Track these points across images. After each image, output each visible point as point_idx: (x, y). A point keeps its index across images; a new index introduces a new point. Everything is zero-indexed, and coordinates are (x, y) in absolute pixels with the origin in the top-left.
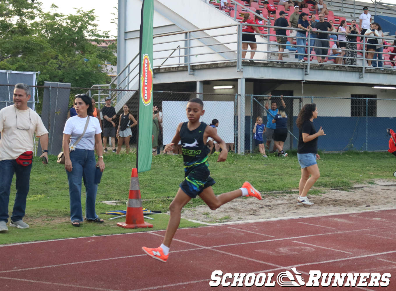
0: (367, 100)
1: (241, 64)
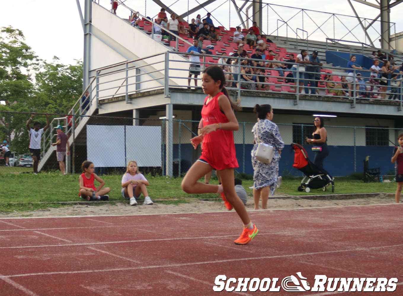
0: (302, 126)
1: (168, 90)
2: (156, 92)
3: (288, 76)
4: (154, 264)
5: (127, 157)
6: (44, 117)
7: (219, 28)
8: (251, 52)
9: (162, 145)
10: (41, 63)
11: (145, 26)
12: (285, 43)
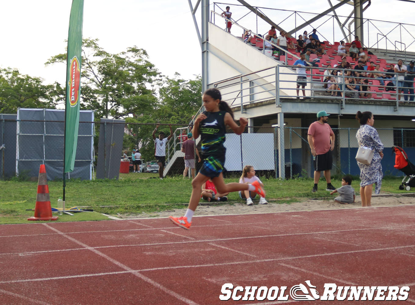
0: (402, 130)
1: (279, 100)
2: (268, 102)
3: (388, 85)
4: (269, 258)
5: (243, 161)
6: (168, 128)
7: (324, 43)
8: (354, 64)
9: (275, 150)
10: (164, 79)
11: (256, 43)
12: (385, 55)
